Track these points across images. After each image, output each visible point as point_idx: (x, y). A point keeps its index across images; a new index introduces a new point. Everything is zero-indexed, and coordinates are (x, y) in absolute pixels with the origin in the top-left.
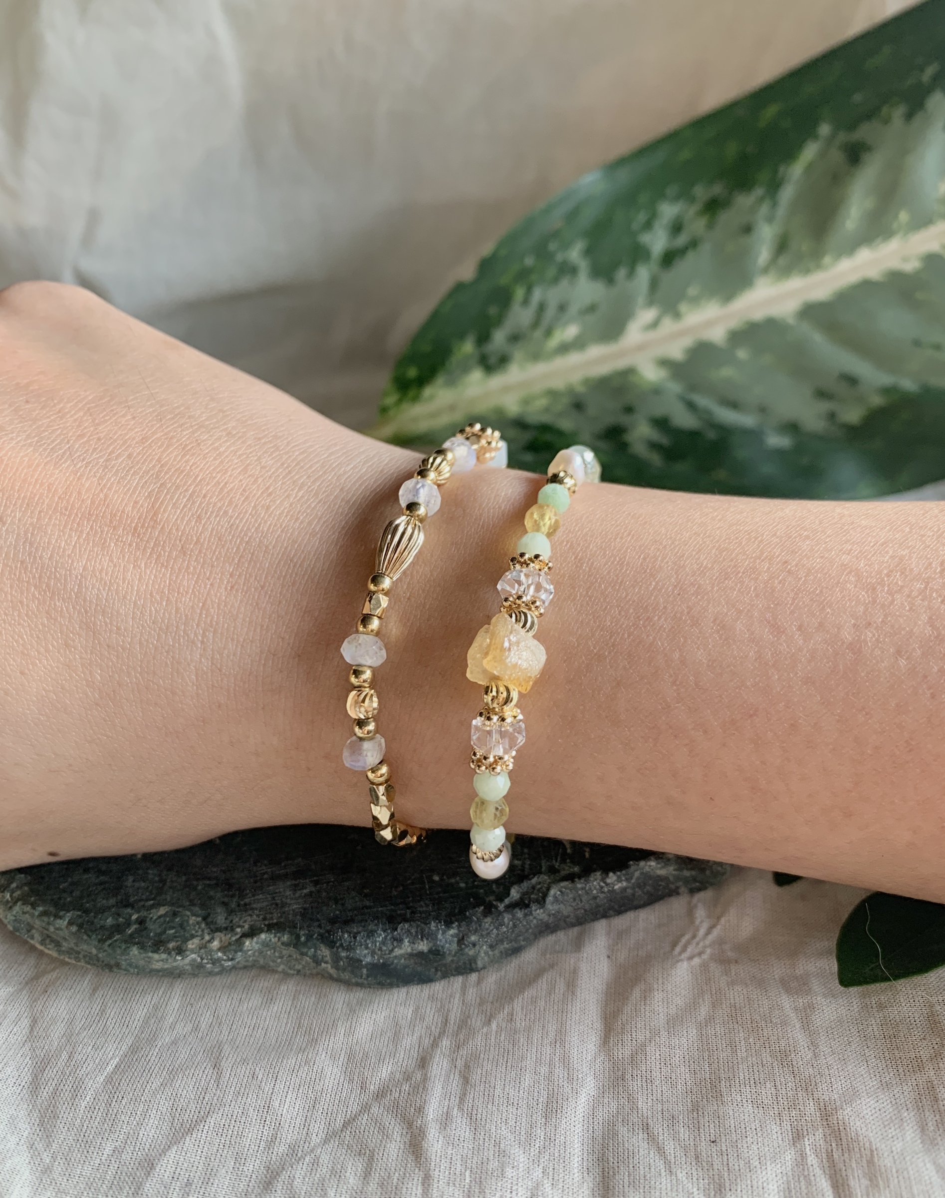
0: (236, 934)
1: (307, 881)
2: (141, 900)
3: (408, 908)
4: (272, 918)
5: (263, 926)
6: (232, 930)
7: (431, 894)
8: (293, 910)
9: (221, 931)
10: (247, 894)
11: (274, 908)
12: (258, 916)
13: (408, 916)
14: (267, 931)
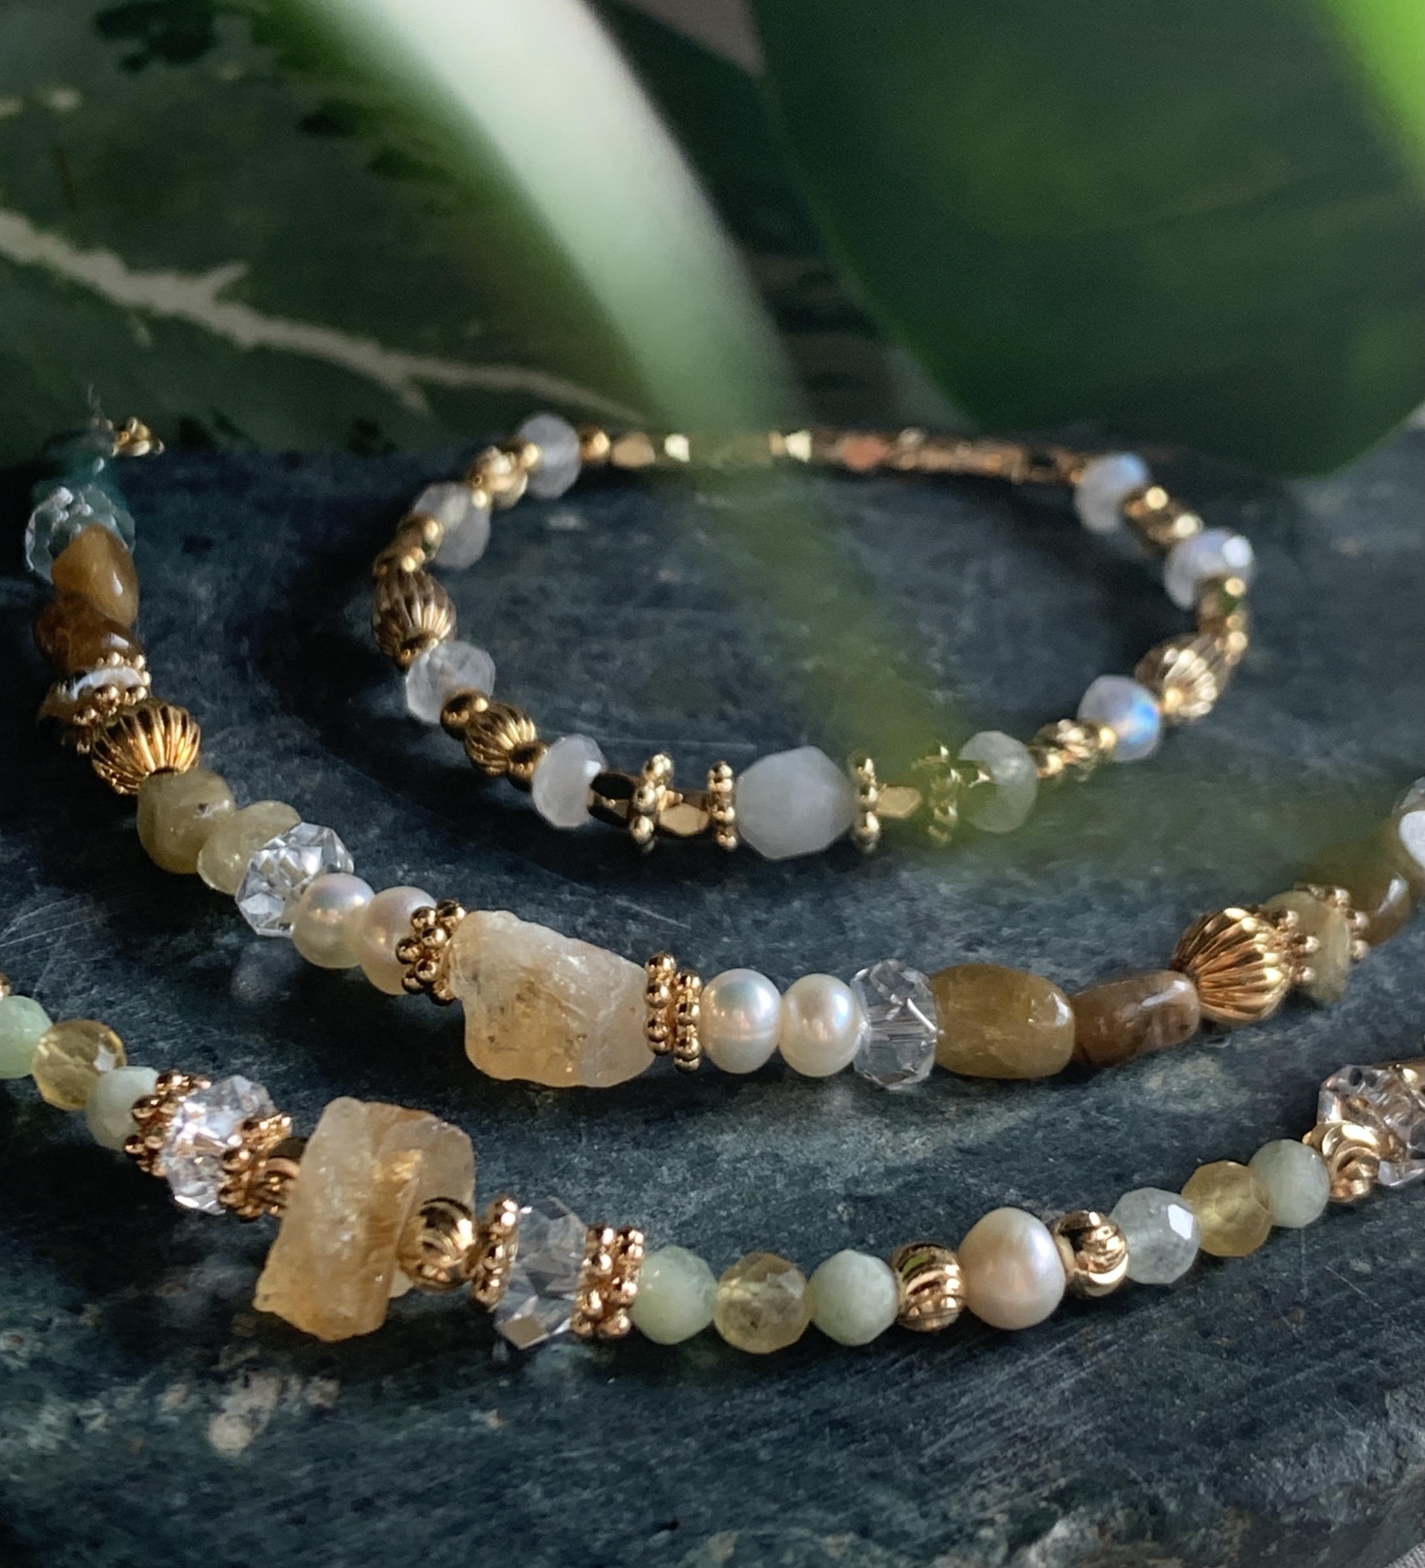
0: (993, 1545)
1: (1044, 1357)
2: (626, 1539)
3: (1368, 1355)
4: (1045, 1479)
5: (1043, 1504)
6: (971, 1539)
7: (1386, 1307)
8: (1084, 1441)
9: (944, 1553)
10: (916, 1436)
11: (1028, 1452)
12: (1002, 1480)
13: (1384, 1374)
14: (1066, 1513)
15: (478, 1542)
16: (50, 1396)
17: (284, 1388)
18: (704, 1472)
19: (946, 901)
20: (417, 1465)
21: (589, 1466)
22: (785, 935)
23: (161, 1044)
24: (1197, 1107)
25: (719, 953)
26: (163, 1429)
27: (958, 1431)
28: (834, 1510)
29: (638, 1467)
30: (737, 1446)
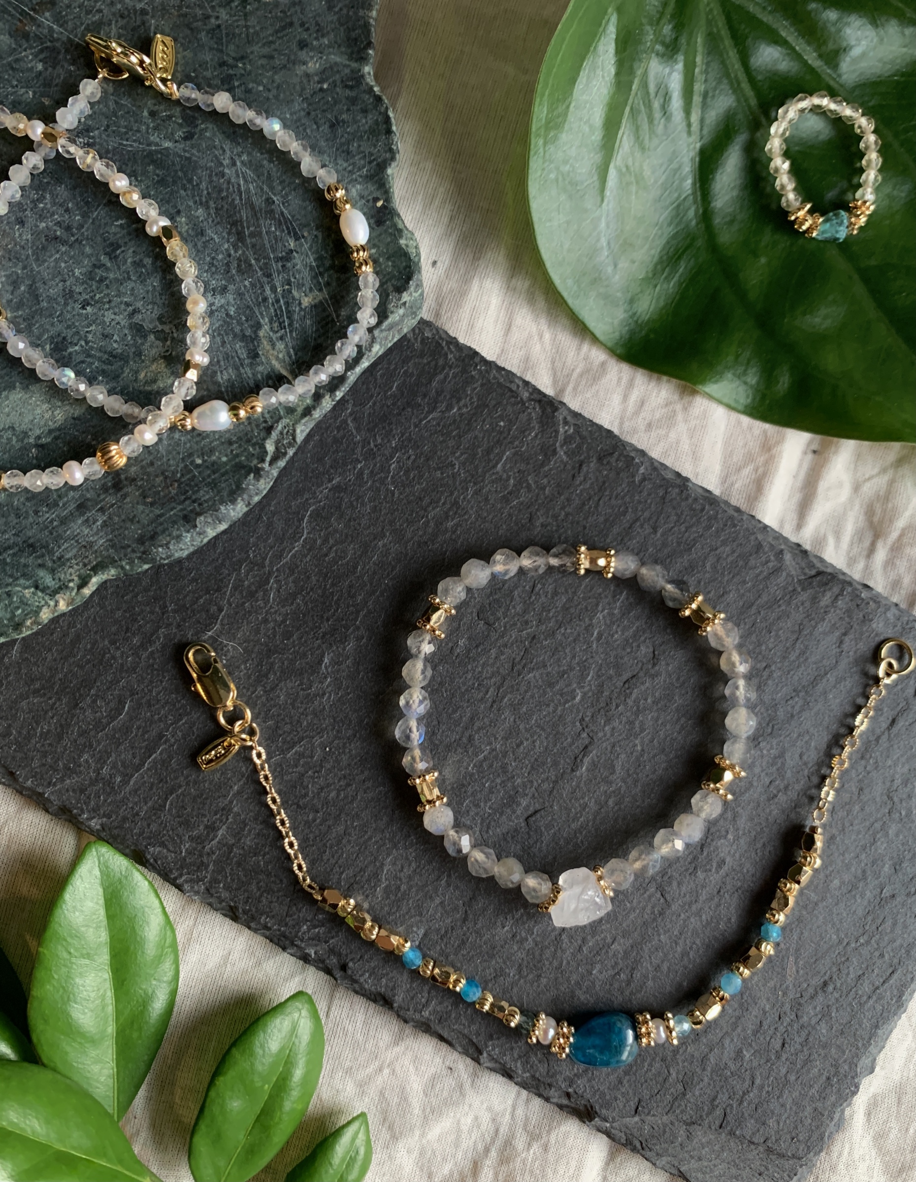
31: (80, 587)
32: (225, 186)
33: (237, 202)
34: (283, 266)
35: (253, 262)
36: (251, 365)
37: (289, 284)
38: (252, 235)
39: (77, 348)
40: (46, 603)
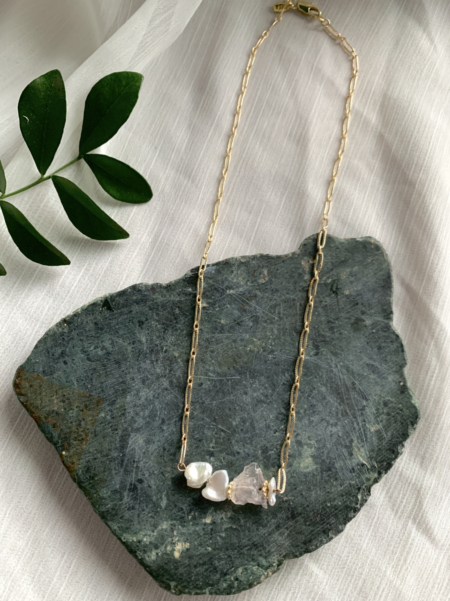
15: (210, 572)
16: (153, 549)
17: (182, 545)
18: (238, 556)
19: (271, 420)
20: (201, 558)
21: (223, 557)
22: (246, 433)
23: (156, 472)
24: (308, 470)
25: (236, 439)
26: (168, 554)
27: (271, 545)
28: (254, 562)
29: (229, 556)
30: (242, 551)
31: (278, 565)
32: (333, 376)
33: (339, 384)
34: (362, 413)
35: (348, 411)
36: (350, 460)
37: (365, 421)
38: (347, 399)
39: (273, 452)
40: (263, 574)
